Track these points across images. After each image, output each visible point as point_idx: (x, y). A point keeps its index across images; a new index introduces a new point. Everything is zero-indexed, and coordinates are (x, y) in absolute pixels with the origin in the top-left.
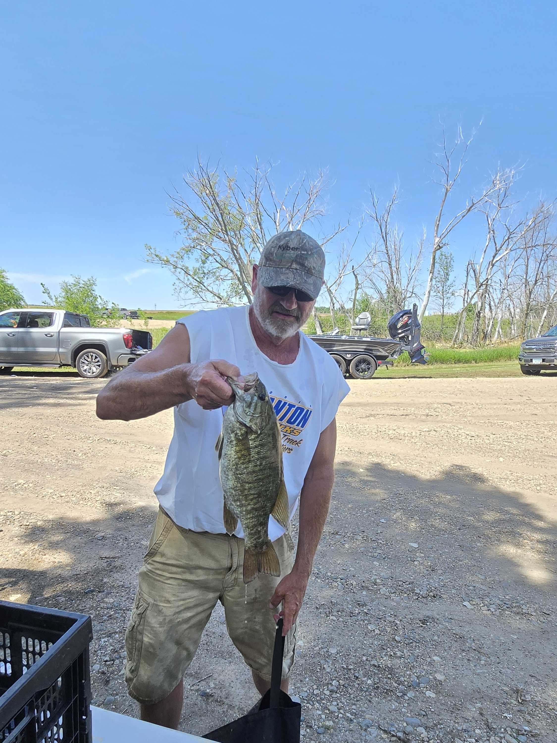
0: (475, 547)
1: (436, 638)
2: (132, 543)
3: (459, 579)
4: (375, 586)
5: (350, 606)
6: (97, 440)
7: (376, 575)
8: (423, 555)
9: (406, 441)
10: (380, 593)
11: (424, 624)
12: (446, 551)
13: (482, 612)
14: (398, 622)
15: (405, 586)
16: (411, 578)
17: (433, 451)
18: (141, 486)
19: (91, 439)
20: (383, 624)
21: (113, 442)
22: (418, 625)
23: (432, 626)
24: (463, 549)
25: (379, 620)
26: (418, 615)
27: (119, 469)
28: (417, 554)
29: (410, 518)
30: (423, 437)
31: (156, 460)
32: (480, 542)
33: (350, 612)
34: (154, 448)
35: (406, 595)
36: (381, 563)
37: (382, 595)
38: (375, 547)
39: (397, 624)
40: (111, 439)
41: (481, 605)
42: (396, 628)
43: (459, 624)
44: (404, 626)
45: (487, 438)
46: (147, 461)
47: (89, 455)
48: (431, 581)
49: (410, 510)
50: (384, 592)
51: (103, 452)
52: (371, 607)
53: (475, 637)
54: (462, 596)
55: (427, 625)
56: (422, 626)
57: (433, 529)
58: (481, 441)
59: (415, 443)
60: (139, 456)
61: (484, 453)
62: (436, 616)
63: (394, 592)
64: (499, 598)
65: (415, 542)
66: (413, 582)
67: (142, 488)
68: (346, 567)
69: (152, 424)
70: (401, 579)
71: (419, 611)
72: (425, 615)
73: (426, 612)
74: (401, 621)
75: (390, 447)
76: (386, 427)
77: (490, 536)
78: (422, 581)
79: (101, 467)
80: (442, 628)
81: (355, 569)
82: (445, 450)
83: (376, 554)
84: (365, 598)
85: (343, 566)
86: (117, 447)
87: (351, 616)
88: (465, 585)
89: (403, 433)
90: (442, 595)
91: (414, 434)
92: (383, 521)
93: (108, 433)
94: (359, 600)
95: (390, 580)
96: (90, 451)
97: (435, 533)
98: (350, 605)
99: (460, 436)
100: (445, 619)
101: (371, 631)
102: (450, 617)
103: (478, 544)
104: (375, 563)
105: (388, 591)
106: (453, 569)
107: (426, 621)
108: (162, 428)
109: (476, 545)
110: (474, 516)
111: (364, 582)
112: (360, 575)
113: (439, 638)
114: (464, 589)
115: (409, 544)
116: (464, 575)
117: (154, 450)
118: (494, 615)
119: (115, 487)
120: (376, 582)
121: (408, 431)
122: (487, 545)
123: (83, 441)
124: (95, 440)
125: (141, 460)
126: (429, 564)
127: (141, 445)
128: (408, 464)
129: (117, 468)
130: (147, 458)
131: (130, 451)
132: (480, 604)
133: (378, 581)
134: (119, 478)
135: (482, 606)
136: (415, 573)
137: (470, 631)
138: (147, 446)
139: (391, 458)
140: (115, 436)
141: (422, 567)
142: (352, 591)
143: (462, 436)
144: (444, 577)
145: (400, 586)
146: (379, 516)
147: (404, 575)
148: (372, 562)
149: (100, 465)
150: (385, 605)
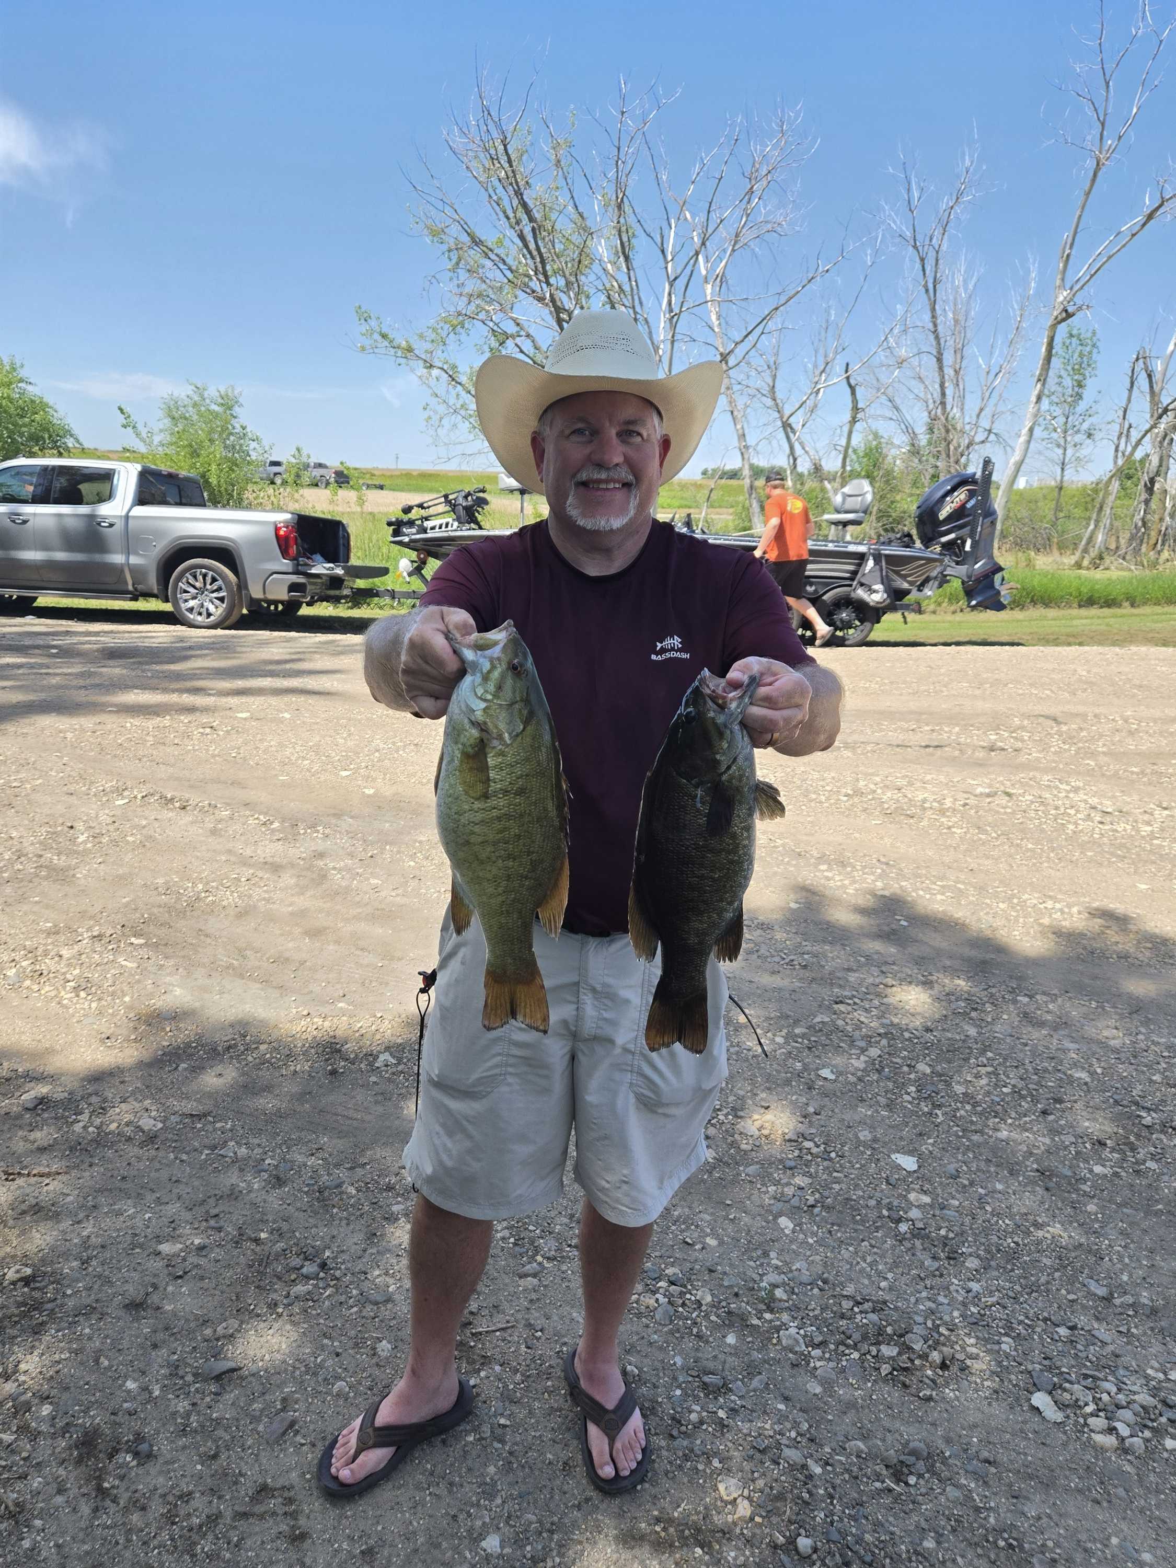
0: (1084, 1180)
1: (929, 1544)
2: (113, 1121)
3: (1029, 1294)
4: (768, 1316)
5: (678, 1392)
6: (139, 797)
7: (777, 1267)
8: (926, 1199)
9: (925, 823)
10: (779, 1341)
11: (898, 1481)
12: (999, 1187)
13: (1090, 1438)
14: (818, 1470)
15: (859, 1317)
16: (883, 1284)
17: (995, 853)
18: (207, 936)
19: (126, 793)
20: (769, 1474)
21: (177, 805)
22: (878, 1485)
23: (923, 1490)
24: (1051, 1185)
25: (758, 1456)
26: (883, 1440)
27: (166, 883)
28: (912, 1196)
29: (905, 1069)
30: (972, 812)
31: (270, 860)
32: (1102, 1162)
33: (673, 1419)
34: (276, 825)
35: (856, 1355)
36: (800, 1224)
37: (784, 1349)
38: (792, 1164)
39: (810, 1477)
40: (176, 794)
41: (1089, 1409)
42: (806, 1496)
43: (1010, 1485)
44: (834, 1488)
45: (1146, 817)
46: (245, 862)
47: (105, 840)
48: (941, 1299)
49: (910, 1039)
50: (790, 1342)
51: (144, 832)
52: (741, 1397)
53: (1057, 1545)
54: (1030, 1367)
55: (907, 1484)
56: (890, 1490)
57: (968, 1107)
58: (1128, 827)
59: (949, 828)
60: (230, 846)
61: (1133, 863)
62: (941, 1444)
63: (821, 1343)
64: (1147, 1378)
65: (910, 1153)
66: (885, 1302)
67: (209, 940)
68: (696, 1235)
69: (293, 758)
70: (850, 1290)
71: (887, 1423)
72: (908, 1442)
73: (912, 1430)
74: (827, 1464)
75: (882, 838)
76: (878, 779)
77: (1132, 1138)
78: (913, 1299)
79: (121, 877)
80: (955, 1502)
81: (721, 1243)
82: (1028, 850)
83: (789, 1191)
84: (730, 1359)
85: (688, 1228)
86: (187, 818)
87: (672, 1436)
88: (1045, 1320)
89: (920, 797)
90: (968, 1362)
91: (948, 803)
92: (826, 1073)
93: (177, 779)
94: (711, 1365)
95: (816, 1291)
96: (111, 828)
97: (972, 1122)
98: (679, 1387)
99: (1072, 812)
100: (970, 1459)
101: (727, 1503)
102: (985, 1454)
103: (1098, 1169)
104: (784, 1222)
105: (805, 1336)
106: (1013, 1255)
107: (905, 1470)
108: (316, 767)
109: (1091, 1171)
110: (1091, 1065)
111: (736, 1295)
112: (731, 1265)
113: (939, 1543)
114: (1040, 1337)
115: (893, 1157)
116: (1043, 1280)
117: (273, 831)
118: (1126, 1451)
119: (133, 940)
120: (772, 1298)
121: (934, 793)
122: (1123, 1174)
123: (104, 799)
124: (135, 797)
125: (233, 859)
126: (943, 1232)
127: (248, 813)
128: (921, 893)
129: (160, 881)
130: (248, 852)
131: (214, 832)
132: (1086, 1404)
133: (779, 1293)
134: (155, 910)
135: (1092, 1415)
136: (896, 1264)
137: (1045, 1520)
138: (262, 817)
139: (879, 871)
140: (191, 787)
141: (918, 1243)
142: (695, 1330)
143: (1078, 811)
144: (983, 1283)
145: (843, 1316)
146: (819, 1057)
147: (862, 1271)
148: (776, 1218)
149: (121, 872)
150: (787, 1393)
